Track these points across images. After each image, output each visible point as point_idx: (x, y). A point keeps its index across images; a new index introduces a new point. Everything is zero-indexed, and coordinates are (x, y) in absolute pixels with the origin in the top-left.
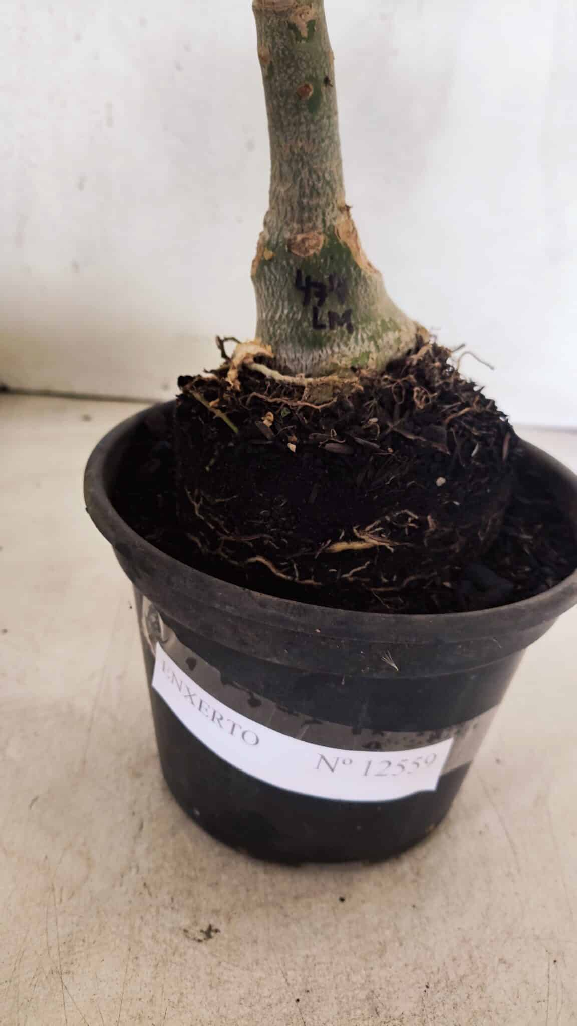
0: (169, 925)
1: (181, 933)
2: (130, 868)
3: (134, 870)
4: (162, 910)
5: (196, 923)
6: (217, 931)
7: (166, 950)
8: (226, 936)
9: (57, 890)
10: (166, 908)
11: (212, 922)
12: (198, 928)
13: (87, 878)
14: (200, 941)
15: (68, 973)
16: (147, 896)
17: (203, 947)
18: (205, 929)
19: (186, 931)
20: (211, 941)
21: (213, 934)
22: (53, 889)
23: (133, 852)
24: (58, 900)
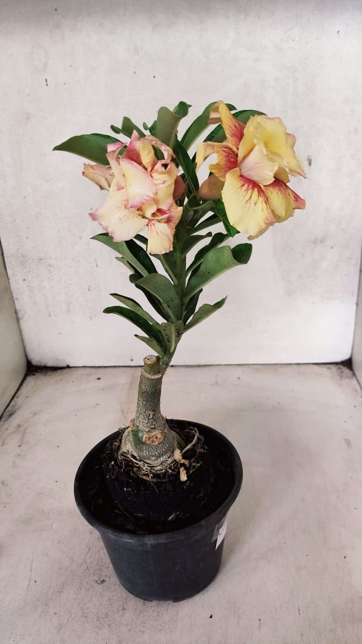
0: (92, 579)
1: (95, 582)
2: (84, 563)
3: (85, 563)
4: (91, 575)
5: (99, 579)
6: (105, 581)
7: (89, 586)
8: (108, 583)
9: (62, 569)
10: (92, 574)
11: (104, 579)
12: (100, 580)
13: (71, 565)
14: (100, 584)
15: (62, 592)
16: (87, 571)
17: (100, 586)
18: (102, 581)
19: (96, 581)
20: (103, 584)
21: (104, 582)
22: (61, 569)
23: (85, 558)
24: (62, 572)
